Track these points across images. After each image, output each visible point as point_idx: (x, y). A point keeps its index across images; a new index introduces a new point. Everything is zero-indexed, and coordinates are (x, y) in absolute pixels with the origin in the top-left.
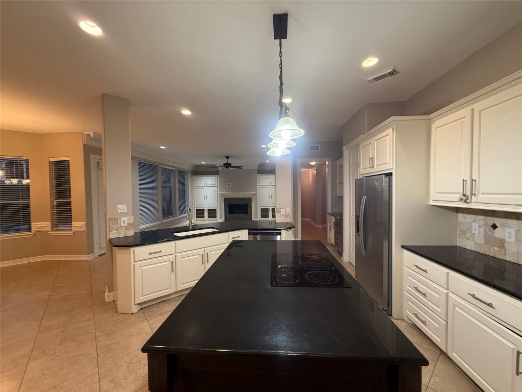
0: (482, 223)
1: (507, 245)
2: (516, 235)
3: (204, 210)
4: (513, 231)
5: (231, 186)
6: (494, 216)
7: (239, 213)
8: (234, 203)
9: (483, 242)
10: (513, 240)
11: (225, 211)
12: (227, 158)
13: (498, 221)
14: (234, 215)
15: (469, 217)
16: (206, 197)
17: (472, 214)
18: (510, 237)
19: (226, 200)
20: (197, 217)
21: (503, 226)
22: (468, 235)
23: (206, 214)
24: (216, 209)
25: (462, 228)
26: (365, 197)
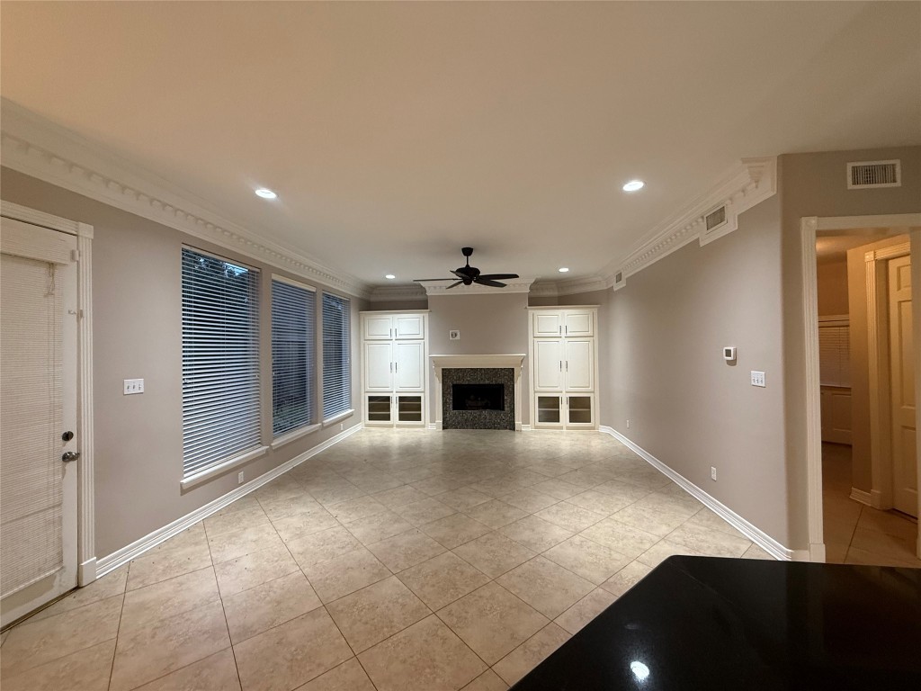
3: (388, 399)
5: (458, 337)
7: (477, 408)
8: (467, 381)
11: (445, 403)
12: (468, 252)
14: (468, 414)
16: (394, 367)
19: (447, 374)
20: (371, 417)
23: (394, 410)
24: (420, 397)
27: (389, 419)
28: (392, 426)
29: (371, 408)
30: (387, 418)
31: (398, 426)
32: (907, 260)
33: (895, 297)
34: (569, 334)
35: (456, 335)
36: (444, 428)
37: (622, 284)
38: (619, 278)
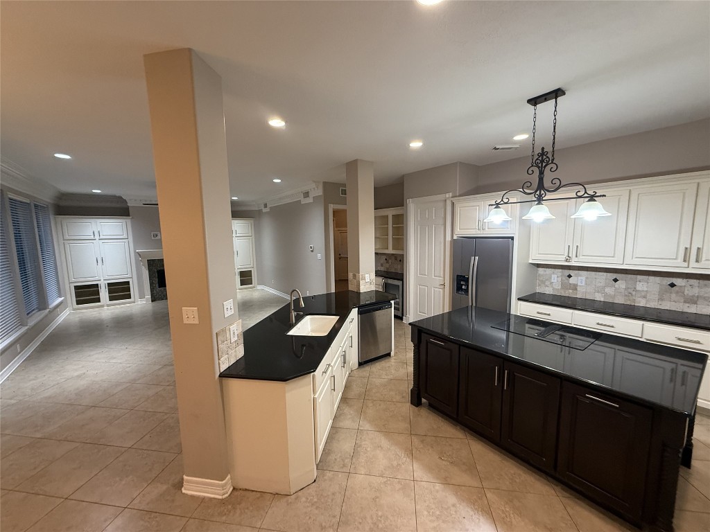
0: (560, 274)
1: (578, 288)
2: (586, 281)
3: (96, 286)
4: (584, 278)
6: (570, 269)
9: (560, 287)
10: (583, 284)
11: (151, 284)
13: (572, 273)
15: (549, 271)
16: (100, 261)
17: (551, 268)
18: (581, 282)
19: (151, 263)
20: (80, 302)
21: (577, 276)
22: (547, 283)
23: (104, 294)
24: (129, 282)
25: (541, 279)
26: (477, 258)
27: (99, 301)
28: (103, 306)
29: (77, 295)
30: (98, 300)
31: (108, 306)
34: (238, 235)
35: (157, 236)
36: (152, 301)
37: (267, 210)
38: (266, 206)
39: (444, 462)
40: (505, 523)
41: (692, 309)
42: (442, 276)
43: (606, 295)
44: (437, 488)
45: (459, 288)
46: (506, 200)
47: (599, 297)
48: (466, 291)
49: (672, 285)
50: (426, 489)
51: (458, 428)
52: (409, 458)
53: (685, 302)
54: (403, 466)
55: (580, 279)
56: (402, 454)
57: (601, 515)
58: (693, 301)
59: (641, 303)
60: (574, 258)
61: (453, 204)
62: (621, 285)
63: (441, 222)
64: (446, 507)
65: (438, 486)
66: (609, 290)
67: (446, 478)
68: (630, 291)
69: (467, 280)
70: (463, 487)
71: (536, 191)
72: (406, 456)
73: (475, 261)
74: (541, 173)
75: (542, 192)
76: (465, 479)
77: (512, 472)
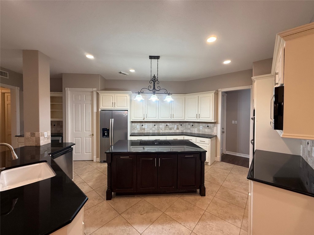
0: (139, 124)
1: (145, 129)
9: (140, 130)
10: (147, 128)
13: (143, 124)
22: (136, 129)
25: (133, 127)
26: (113, 119)
32: (9, 94)
33: (6, 103)
39: (144, 215)
40: (179, 219)
41: (171, 131)
42: (91, 130)
43: (153, 131)
44: (151, 228)
45: (104, 135)
46: (142, 92)
47: (151, 132)
48: (108, 135)
49: (167, 125)
50: (149, 233)
51: (136, 197)
52: (129, 226)
53: (170, 130)
54: (131, 233)
55: (146, 126)
56: (124, 227)
57: (189, 195)
58: (171, 129)
59: (161, 131)
60: (145, 118)
61: (98, 94)
62: (156, 126)
63: (90, 102)
64: (161, 232)
65: (151, 227)
66: (153, 129)
67: (151, 221)
68: (158, 128)
69: (108, 130)
70: (159, 219)
71: (153, 90)
72: (127, 227)
73: (112, 121)
74: (154, 84)
75: (155, 91)
76: (155, 215)
77: (164, 200)
